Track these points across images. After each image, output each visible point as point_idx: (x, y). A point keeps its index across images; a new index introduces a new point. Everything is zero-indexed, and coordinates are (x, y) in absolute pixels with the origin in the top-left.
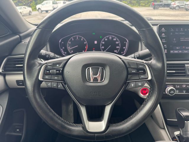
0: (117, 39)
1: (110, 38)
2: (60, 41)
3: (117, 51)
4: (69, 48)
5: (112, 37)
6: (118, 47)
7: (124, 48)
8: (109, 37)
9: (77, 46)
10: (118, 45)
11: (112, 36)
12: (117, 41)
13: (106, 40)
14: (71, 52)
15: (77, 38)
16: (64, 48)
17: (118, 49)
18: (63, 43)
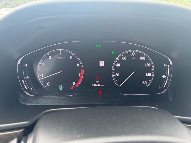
0: (147, 58)
1: (133, 55)
2: (19, 63)
3: (148, 82)
4: (41, 77)
5: (137, 53)
6: (149, 75)
7: (164, 77)
8: (130, 53)
9: (61, 72)
10: (149, 70)
11: (137, 51)
12: (147, 61)
13: (124, 58)
14: (46, 84)
15: (61, 54)
16: (27, 77)
17: (150, 78)
18: (26, 65)
